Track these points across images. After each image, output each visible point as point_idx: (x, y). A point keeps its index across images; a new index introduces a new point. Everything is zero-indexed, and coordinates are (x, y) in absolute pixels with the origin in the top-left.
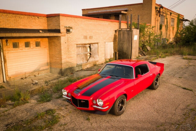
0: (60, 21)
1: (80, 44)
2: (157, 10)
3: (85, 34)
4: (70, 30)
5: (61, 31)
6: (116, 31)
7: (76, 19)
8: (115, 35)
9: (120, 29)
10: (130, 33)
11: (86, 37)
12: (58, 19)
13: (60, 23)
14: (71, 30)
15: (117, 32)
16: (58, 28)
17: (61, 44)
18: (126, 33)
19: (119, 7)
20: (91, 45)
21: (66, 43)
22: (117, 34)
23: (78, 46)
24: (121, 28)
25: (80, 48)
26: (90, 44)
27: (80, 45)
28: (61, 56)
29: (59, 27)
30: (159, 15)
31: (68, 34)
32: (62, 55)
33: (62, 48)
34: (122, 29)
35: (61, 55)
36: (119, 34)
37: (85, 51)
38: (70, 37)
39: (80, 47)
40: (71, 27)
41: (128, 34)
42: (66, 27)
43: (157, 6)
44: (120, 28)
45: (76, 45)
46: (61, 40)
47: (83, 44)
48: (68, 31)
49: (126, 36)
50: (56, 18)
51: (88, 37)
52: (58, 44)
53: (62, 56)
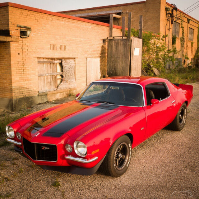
0: (8, 15)
1: (44, 58)
2: (168, 12)
3: (52, 42)
4: (26, 32)
5: (10, 32)
6: (104, 41)
7: (37, 14)
8: (102, 47)
9: (112, 38)
11: (54, 47)
12: (6, 12)
13: (10, 18)
14: (28, 33)
15: (106, 43)
16: (6, 28)
17: (10, 56)
18: (122, 44)
19: (108, 9)
20: (63, 60)
21: (19, 54)
22: (106, 46)
23: (41, 61)
25: (45, 65)
26: (61, 59)
27: (45, 60)
28: (11, 76)
29: (7, 25)
30: (171, 21)
31: (24, 39)
32: (12, 75)
33: (12, 63)
34: (114, 37)
35: (11, 74)
36: (110, 46)
37: (53, 71)
38: (26, 44)
39: (44, 63)
40: (28, 28)
41: (125, 46)
42: (20, 27)
43: (168, 7)
44: (111, 36)
45: (37, 58)
46: (11, 49)
47: (49, 58)
48: (23, 34)
49: (121, 48)
50: (3, 10)
51: (58, 47)
52: (6, 56)
53: (13, 77)
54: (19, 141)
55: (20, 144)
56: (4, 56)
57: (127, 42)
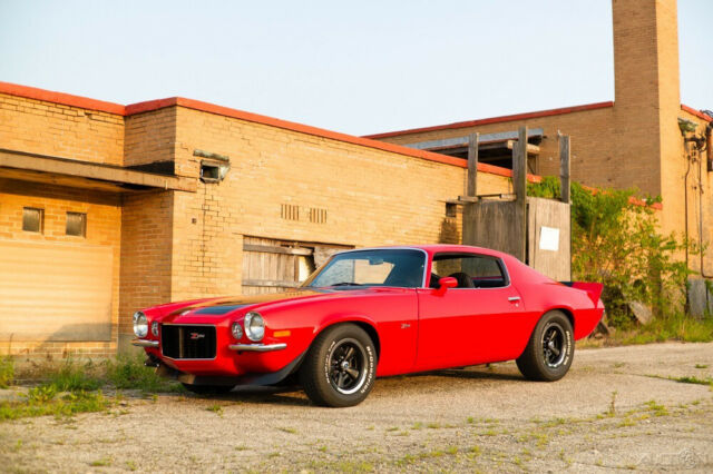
0: (174, 126)
1: (261, 238)
3: (288, 199)
4: (216, 168)
5: (176, 167)
6: (450, 206)
7: (248, 127)
8: (445, 224)
9: (473, 199)
10: (520, 212)
11: (291, 212)
12: (169, 119)
13: (177, 134)
14: (222, 170)
15: (459, 217)
16: (168, 158)
17: (171, 226)
18: (502, 216)
19: (501, 126)
20: (317, 248)
21: (194, 221)
22: (459, 220)
23: (253, 244)
24: (479, 192)
25: (264, 257)
26: (311, 246)
27: (264, 243)
28: (170, 275)
29: (169, 151)
31: (209, 186)
32: (173, 273)
33: (176, 241)
34: (480, 197)
35: (170, 270)
36: (469, 223)
37: (285, 276)
38: (215, 198)
39: (260, 250)
40: (222, 160)
41: (511, 220)
42: (201, 155)
43: (686, 117)
44: (472, 190)
45: (242, 237)
46: (176, 208)
47: (276, 240)
48: (209, 172)
49: (500, 226)
50: (163, 114)
51: (304, 213)
52: (160, 226)
53: (174, 279)
54: (154, 339)
55: (156, 343)
56: (156, 226)
57: (516, 210)
